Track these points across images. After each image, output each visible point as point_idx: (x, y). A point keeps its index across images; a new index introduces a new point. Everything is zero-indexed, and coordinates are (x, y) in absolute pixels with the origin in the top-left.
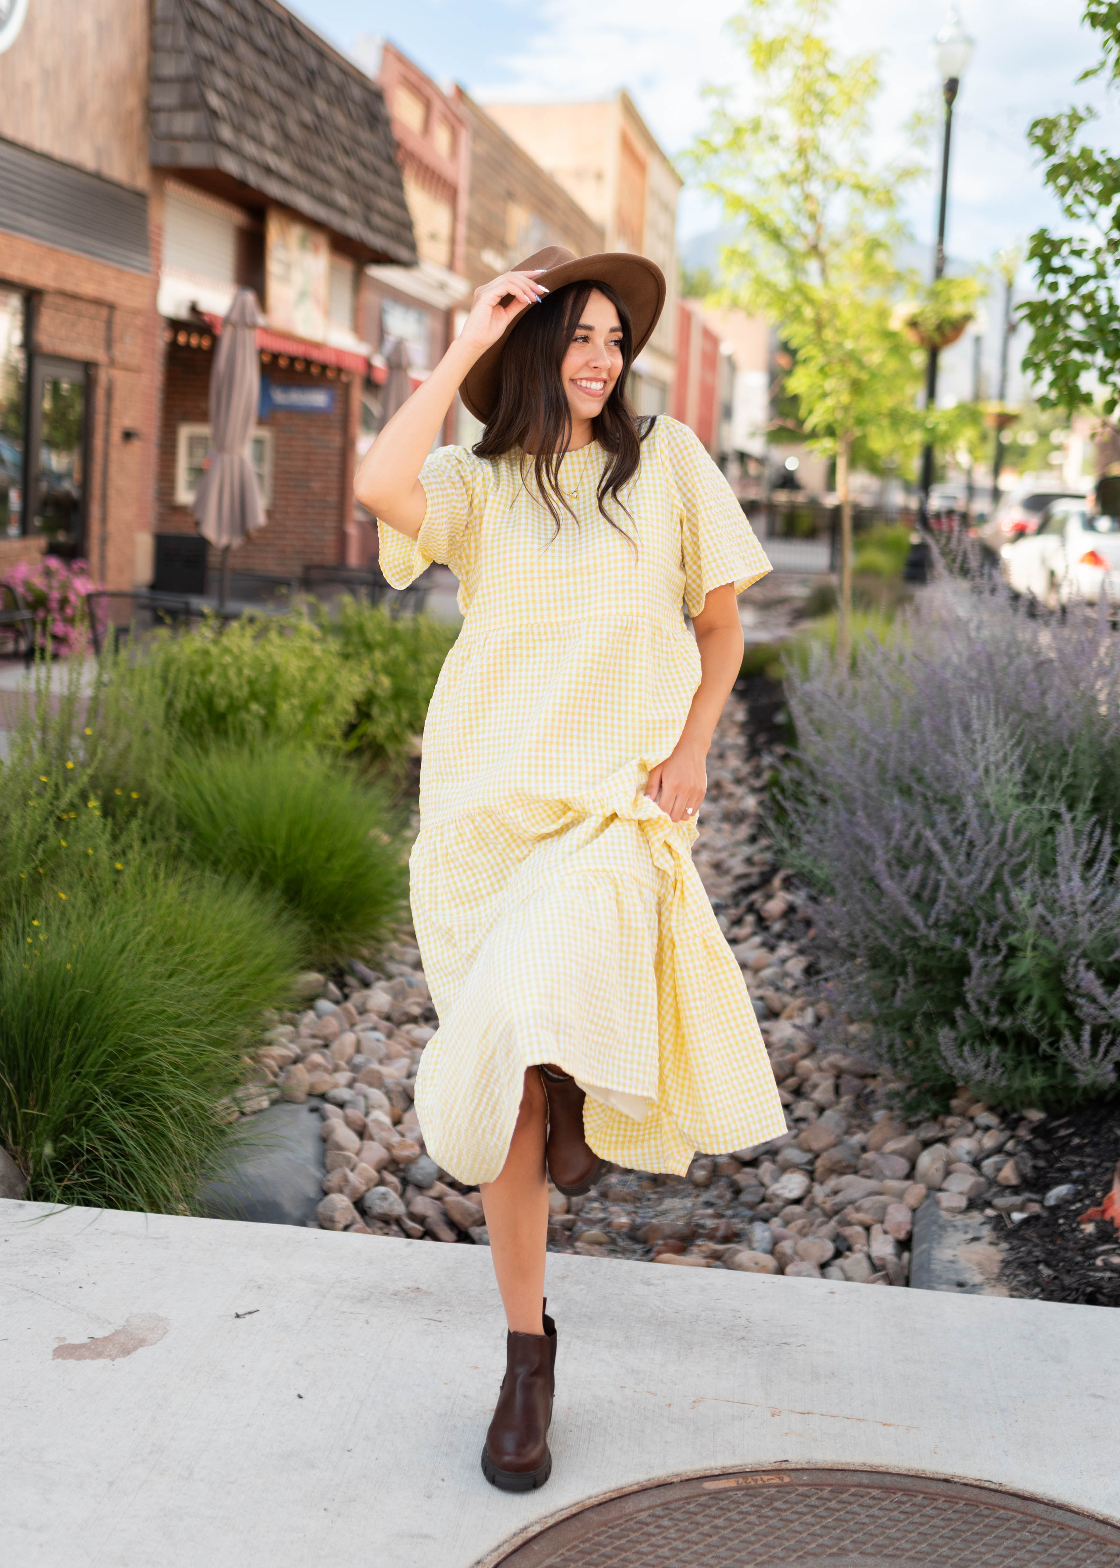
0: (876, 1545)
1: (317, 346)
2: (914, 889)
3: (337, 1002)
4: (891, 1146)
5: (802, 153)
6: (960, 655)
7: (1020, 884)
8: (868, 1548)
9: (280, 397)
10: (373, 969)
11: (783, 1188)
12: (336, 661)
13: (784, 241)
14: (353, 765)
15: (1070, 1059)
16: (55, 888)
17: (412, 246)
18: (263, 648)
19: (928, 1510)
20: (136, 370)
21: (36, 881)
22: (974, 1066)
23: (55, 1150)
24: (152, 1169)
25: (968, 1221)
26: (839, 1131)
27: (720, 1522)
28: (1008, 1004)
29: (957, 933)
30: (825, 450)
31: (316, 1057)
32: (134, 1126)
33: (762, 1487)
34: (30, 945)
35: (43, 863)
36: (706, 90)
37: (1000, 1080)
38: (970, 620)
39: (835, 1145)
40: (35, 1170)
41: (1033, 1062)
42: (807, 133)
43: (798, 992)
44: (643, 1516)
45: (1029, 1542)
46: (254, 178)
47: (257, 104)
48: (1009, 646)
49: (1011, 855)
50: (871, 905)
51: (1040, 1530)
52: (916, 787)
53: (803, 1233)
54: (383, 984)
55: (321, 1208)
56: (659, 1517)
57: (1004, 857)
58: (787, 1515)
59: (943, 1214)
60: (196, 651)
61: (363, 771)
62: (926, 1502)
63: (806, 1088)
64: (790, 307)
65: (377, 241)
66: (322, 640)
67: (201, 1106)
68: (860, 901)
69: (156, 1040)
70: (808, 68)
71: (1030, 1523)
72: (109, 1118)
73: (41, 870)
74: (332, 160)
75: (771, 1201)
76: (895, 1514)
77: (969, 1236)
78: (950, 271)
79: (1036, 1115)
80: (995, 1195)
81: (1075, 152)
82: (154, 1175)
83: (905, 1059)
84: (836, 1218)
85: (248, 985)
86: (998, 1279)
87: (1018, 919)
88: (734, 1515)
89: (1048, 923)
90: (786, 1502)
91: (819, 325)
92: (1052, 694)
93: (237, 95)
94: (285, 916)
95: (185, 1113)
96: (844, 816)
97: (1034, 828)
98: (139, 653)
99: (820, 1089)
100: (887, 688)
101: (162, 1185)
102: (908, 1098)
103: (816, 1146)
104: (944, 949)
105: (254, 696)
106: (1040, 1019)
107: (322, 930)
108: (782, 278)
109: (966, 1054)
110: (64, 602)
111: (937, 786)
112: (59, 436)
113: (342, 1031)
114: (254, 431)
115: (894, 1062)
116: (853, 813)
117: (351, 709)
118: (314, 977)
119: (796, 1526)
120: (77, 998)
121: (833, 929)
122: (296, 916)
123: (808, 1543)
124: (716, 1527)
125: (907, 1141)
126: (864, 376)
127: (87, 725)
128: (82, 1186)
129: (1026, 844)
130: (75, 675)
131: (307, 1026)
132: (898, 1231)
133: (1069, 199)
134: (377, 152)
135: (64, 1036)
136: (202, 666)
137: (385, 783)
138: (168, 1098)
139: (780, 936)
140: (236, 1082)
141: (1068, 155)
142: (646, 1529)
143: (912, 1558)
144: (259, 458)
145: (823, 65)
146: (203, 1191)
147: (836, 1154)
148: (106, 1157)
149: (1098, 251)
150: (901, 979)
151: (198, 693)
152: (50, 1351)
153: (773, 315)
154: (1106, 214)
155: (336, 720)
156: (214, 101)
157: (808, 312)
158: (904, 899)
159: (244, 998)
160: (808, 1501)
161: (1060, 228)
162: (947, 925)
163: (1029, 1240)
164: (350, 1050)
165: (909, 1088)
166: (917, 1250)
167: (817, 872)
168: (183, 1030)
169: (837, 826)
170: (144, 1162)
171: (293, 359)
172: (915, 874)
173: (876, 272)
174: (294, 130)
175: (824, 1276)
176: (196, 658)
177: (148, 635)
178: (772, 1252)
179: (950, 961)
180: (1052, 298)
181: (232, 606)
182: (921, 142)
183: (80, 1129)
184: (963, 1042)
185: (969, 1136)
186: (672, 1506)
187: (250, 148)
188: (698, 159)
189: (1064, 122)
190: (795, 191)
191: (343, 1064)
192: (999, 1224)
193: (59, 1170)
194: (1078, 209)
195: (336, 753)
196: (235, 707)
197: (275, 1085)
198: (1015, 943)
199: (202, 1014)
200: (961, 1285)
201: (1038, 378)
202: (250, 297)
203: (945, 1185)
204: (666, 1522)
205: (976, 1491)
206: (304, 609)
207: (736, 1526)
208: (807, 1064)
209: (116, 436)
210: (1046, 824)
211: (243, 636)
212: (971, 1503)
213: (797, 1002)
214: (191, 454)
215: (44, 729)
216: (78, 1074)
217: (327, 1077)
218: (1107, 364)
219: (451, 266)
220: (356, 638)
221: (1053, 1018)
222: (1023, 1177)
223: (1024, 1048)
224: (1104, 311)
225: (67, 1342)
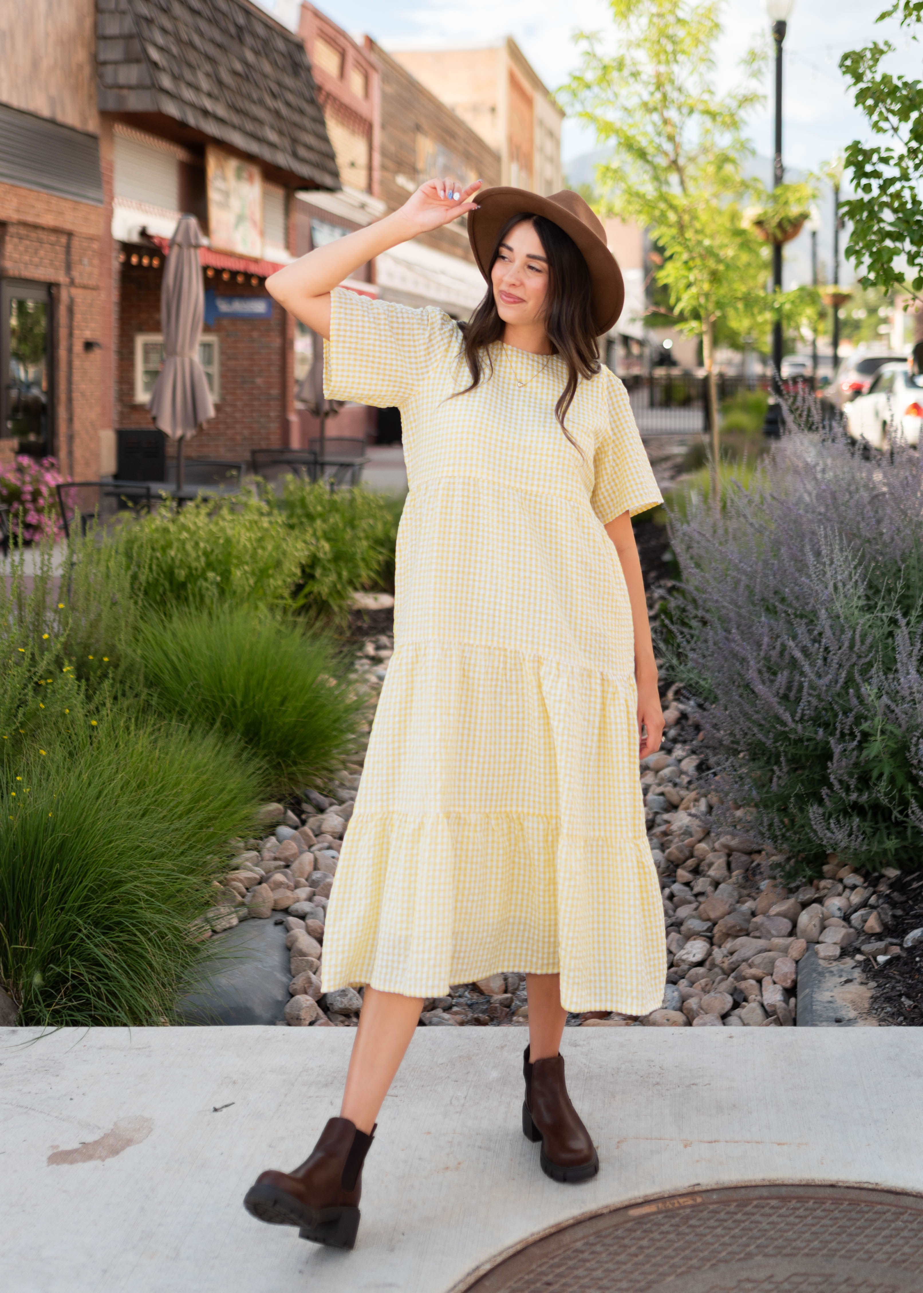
0: (776, 1247)
1: (256, 261)
2: (782, 691)
3: (296, 828)
4: (775, 910)
5: (659, 86)
6: (810, 494)
7: (868, 680)
8: (770, 1250)
9: (224, 307)
10: (326, 796)
11: (688, 953)
12: (282, 531)
13: (649, 158)
14: (301, 619)
15: (917, 823)
16: (36, 746)
17: (335, 174)
18: (217, 524)
19: (819, 1213)
20: (95, 288)
21: (17, 742)
22: (840, 835)
23: (44, 979)
24: (134, 987)
25: (842, 966)
26: (732, 901)
27: (645, 1243)
28: (865, 781)
29: (819, 726)
30: (692, 330)
31: (279, 877)
32: (116, 951)
33: (679, 1208)
34: (14, 798)
35: (22, 725)
36: (579, 36)
37: (861, 845)
38: (817, 464)
39: (729, 913)
40: (26, 999)
41: (887, 828)
42: (662, 69)
43: (692, 787)
44: (579, 1245)
45: (902, 1230)
46: (192, 119)
47: (192, 56)
48: (849, 485)
49: (859, 657)
50: (747, 708)
51: (911, 1218)
52: (780, 606)
53: (705, 991)
54: (335, 808)
55: (288, 1009)
56: (593, 1244)
57: (854, 659)
58: (701, 1230)
59: (821, 962)
60: (157, 530)
61: (310, 625)
62: (816, 1206)
63: (703, 867)
64: (657, 213)
65: (304, 170)
66: (269, 514)
67: (176, 928)
68: (739, 704)
69: (132, 873)
70: (660, 15)
71: (902, 1214)
72: (92, 946)
73: (22, 731)
74: (261, 102)
75: (678, 966)
76: (791, 1219)
77: (843, 979)
78: (788, 179)
79: (892, 873)
80: (863, 942)
81: (878, 78)
82: (135, 993)
83: (783, 835)
84: (733, 975)
85: (215, 818)
86: (869, 1013)
87: (869, 710)
88: (656, 1235)
89: (893, 711)
90: (700, 1219)
91: (682, 227)
92: (886, 522)
93: (175, 50)
94: (245, 755)
95: (162, 936)
96: (721, 634)
97: (877, 633)
98: (104, 534)
99: (715, 866)
100: (752, 525)
101: (142, 1001)
102: (788, 867)
103: (713, 915)
104: (809, 740)
105: (210, 565)
106: (892, 790)
107: (279, 764)
108: (649, 189)
109: (832, 825)
110: (36, 494)
111: (796, 604)
112: (26, 349)
113: (301, 852)
114: (201, 337)
115: (774, 838)
116: (729, 632)
117: (298, 572)
118: (275, 806)
119: (709, 1238)
120: (58, 842)
121: (718, 730)
122: (255, 754)
123: (719, 1252)
124: (641, 1248)
125: (789, 904)
126: (721, 267)
127: (60, 601)
128: (70, 1008)
129: (871, 647)
130: (46, 557)
131: (269, 850)
132: (785, 981)
133: (875, 117)
134: (302, 96)
135: (48, 877)
136: (162, 542)
137: (329, 633)
138: (145, 924)
139: (675, 741)
140: (207, 903)
141: (873, 81)
142: (581, 1256)
143: (807, 1255)
144: (208, 361)
145: (672, 12)
146: (181, 1003)
147: (730, 920)
148: (90, 981)
149: (901, 158)
150: (775, 768)
151: (159, 566)
152: (45, 1158)
153: (642, 220)
154: (906, 128)
155: (284, 581)
156: (155, 55)
157: (672, 217)
158: (774, 700)
159: (211, 830)
160: (718, 1216)
161: (870, 140)
162: (811, 719)
163: (892, 978)
164: (308, 868)
165: (788, 859)
166: (800, 996)
167: (702, 683)
168: (156, 862)
169: (715, 644)
170: (126, 982)
171: (234, 274)
172: (782, 678)
173: (725, 182)
174: (226, 77)
175: (724, 1024)
176: (156, 535)
177: (113, 519)
178: (681, 1010)
179: (815, 749)
180: (867, 198)
181: (187, 489)
182: (757, 74)
183: (66, 957)
184: (830, 816)
185: (840, 895)
186: (604, 1234)
187: (188, 94)
188: (574, 93)
189: (868, 55)
190: (656, 117)
191: (303, 880)
192: (867, 966)
193: (47, 996)
194: (884, 125)
195: (285, 611)
196: (193, 576)
197: (242, 904)
198: (867, 730)
199: (174, 847)
200: (838, 1021)
201: (859, 263)
202: (193, 221)
203: (821, 939)
204: (598, 1248)
205: (858, 1192)
206: (253, 489)
207: (658, 1244)
208: (703, 846)
209: (78, 347)
210: (887, 629)
211: (198, 515)
212: (854, 1203)
213: (693, 795)
214: (146, 360)
215: (21, 606)
216: (62, 909)
217: (289, 893)
218: (914, 249)
219: (369, 190)
220: (299, 511)
221: (901, 790)
222: (884, 925)
223: (880, 818)
224: (909, 206)
225: (60, 1149)
